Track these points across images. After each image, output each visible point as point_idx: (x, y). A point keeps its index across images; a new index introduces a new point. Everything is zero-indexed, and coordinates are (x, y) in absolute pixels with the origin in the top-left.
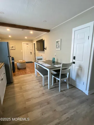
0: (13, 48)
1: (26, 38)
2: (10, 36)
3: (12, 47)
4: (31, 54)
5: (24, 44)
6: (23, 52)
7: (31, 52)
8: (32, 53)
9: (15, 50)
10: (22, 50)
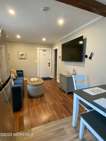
0: (23, 57)
1: (44, 39)
2: (18, 37)
3: (22, 55)
4: (49, 66)
5: (39, 51)
6: (37, 62)
7: (49, 63)
8: (51, 64)
9: (26, 59)
10: (37, 59)
